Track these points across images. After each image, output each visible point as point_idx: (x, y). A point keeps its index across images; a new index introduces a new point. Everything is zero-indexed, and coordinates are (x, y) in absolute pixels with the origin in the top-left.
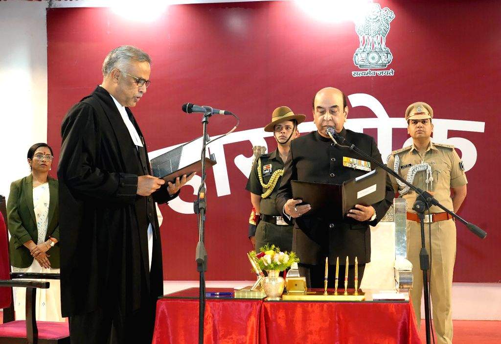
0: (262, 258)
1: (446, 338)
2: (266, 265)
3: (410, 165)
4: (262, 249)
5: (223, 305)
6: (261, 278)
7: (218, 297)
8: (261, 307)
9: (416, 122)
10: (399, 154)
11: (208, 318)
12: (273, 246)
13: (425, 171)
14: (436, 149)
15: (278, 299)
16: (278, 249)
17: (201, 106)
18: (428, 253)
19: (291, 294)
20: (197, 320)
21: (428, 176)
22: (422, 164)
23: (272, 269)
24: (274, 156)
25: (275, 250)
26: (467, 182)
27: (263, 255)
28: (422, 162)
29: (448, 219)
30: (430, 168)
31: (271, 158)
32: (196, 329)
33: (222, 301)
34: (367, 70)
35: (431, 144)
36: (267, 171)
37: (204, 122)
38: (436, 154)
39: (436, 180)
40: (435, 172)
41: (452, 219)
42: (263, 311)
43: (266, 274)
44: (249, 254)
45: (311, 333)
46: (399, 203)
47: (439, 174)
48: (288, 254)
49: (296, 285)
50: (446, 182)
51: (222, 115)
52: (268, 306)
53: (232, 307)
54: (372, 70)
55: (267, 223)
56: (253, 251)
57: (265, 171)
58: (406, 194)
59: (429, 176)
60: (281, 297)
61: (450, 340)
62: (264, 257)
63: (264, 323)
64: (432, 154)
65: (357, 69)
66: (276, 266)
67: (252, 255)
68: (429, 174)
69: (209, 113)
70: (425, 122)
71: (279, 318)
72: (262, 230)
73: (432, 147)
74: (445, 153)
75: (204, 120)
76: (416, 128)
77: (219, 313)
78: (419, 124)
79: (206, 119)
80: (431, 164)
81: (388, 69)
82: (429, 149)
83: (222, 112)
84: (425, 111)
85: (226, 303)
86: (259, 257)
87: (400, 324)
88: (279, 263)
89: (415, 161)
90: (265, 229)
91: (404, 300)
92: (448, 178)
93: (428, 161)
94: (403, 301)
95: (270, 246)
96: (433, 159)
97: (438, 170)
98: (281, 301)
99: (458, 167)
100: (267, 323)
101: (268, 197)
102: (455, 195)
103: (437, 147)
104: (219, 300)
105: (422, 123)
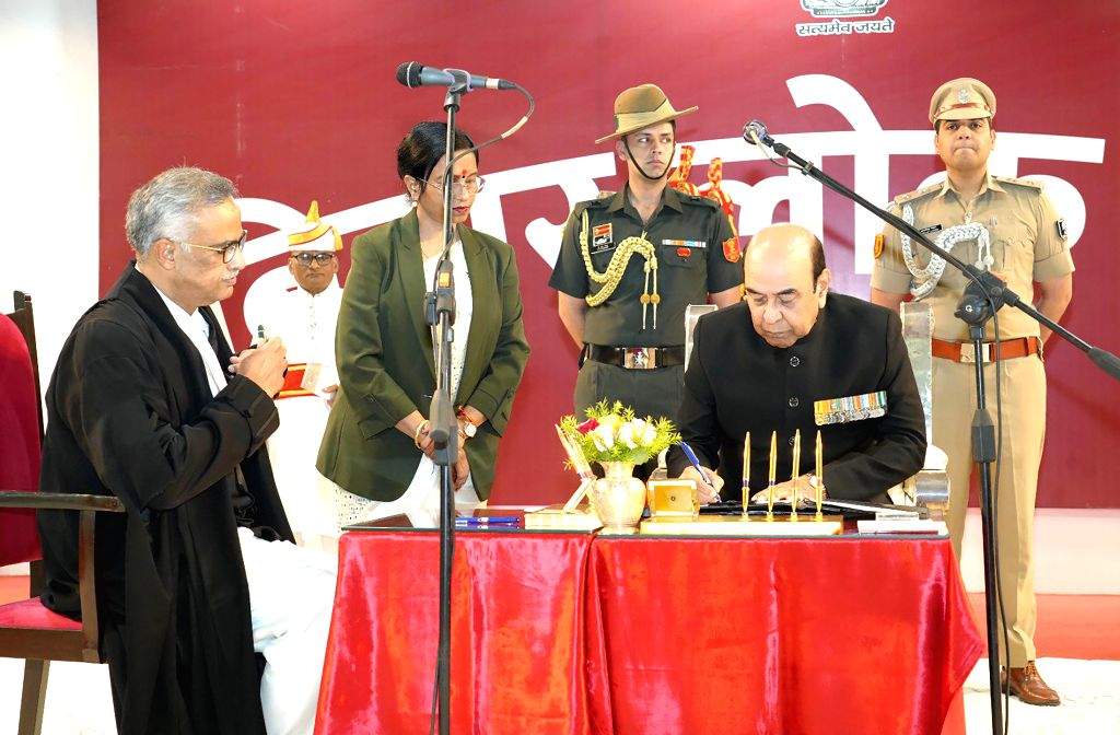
0: (591, 433)
1: (1022, 633)
2: (602, 449)
3: (939, 227)
4: (590, 412)
5: (500, 548)
6: (588, 485)
7: (485, 527)
8: (589, 551)
9: (954, 125)
10: (914, 202)
11: (462, 577)
12: (618, 405)
13: (975, 242)
14: (998, 188)
15: (630, 531)
16: (629, 411)
17: (442, 69)
18: (995, 420)
19: (661, 520)
20: (434, 581)
21: (980, 253)
22: (968, 226)
23: (615, 459)
24: (618, 205)
25: (621, 413)
26: (1073, 269)
27: (594, 425)
28: (968, 220)
29: (1027, 355)
30: (985, 235)
31: (609, 210)
32: (431, 603)
33: (496, 536)
34: (830, 20)
35: (990, 179)
36: (601, 241)
37: (450, 106)
38: (999, 202)
39: (1000, 260)
40: (999, 245)
41: (1036, 355)
42: (594, 559)
43: (599, 472)
44: (559, 425)
45: (709, 612)
46: (913, 314)
47: (1006, 247)
48: (654, 423)
49: (673, 498)
50: (1024, 268)
51: (492, 90)
52: (606, 549)
53: (519, 551)
54: (842, 20)
55: (603, 365)
56: (568, 418)
57: (597, 239)
58: (927, 297)
59: (984, 254)
60: (638, 526)
61: (1029, 635)
62: (597, 430)
63: (596, 589)
64: (991, 202)
65: (807, 18)
66: (625, 451)
67: (568, 427)
68: (984, 249)
69: (462, 86)
70: (976, 125)
71: (634, 577)
72: (589, 382)
73: (991, 186)
74: (1022, 198)
75: (449, 101)
76: (955, 139)
77: (488, 566)
78: (965, 131)
79: (455, 100)
80: (989, 224)
81: (880, 17)
82: (983, 191)
83: (493, 83)
84: (978, 99)
85: (506, 541)
86: (584, 430)
87: (926, 591)
88: (632, 446)
89: (951, 218)
90: (598, 381)
91: (936, 533)
92: (1027, 257)
93: (982, 218)
94: (934, 536)
95: (610, 407)
96: (993, 213)
97: (1006, 239)
98: (636, 536)
99: (1050, 232)
100: (603, 591)
101: (605, 304)
102: (1044, 298)
103: (1002, 184)
104: (487, 535)
105: (970, 127)
